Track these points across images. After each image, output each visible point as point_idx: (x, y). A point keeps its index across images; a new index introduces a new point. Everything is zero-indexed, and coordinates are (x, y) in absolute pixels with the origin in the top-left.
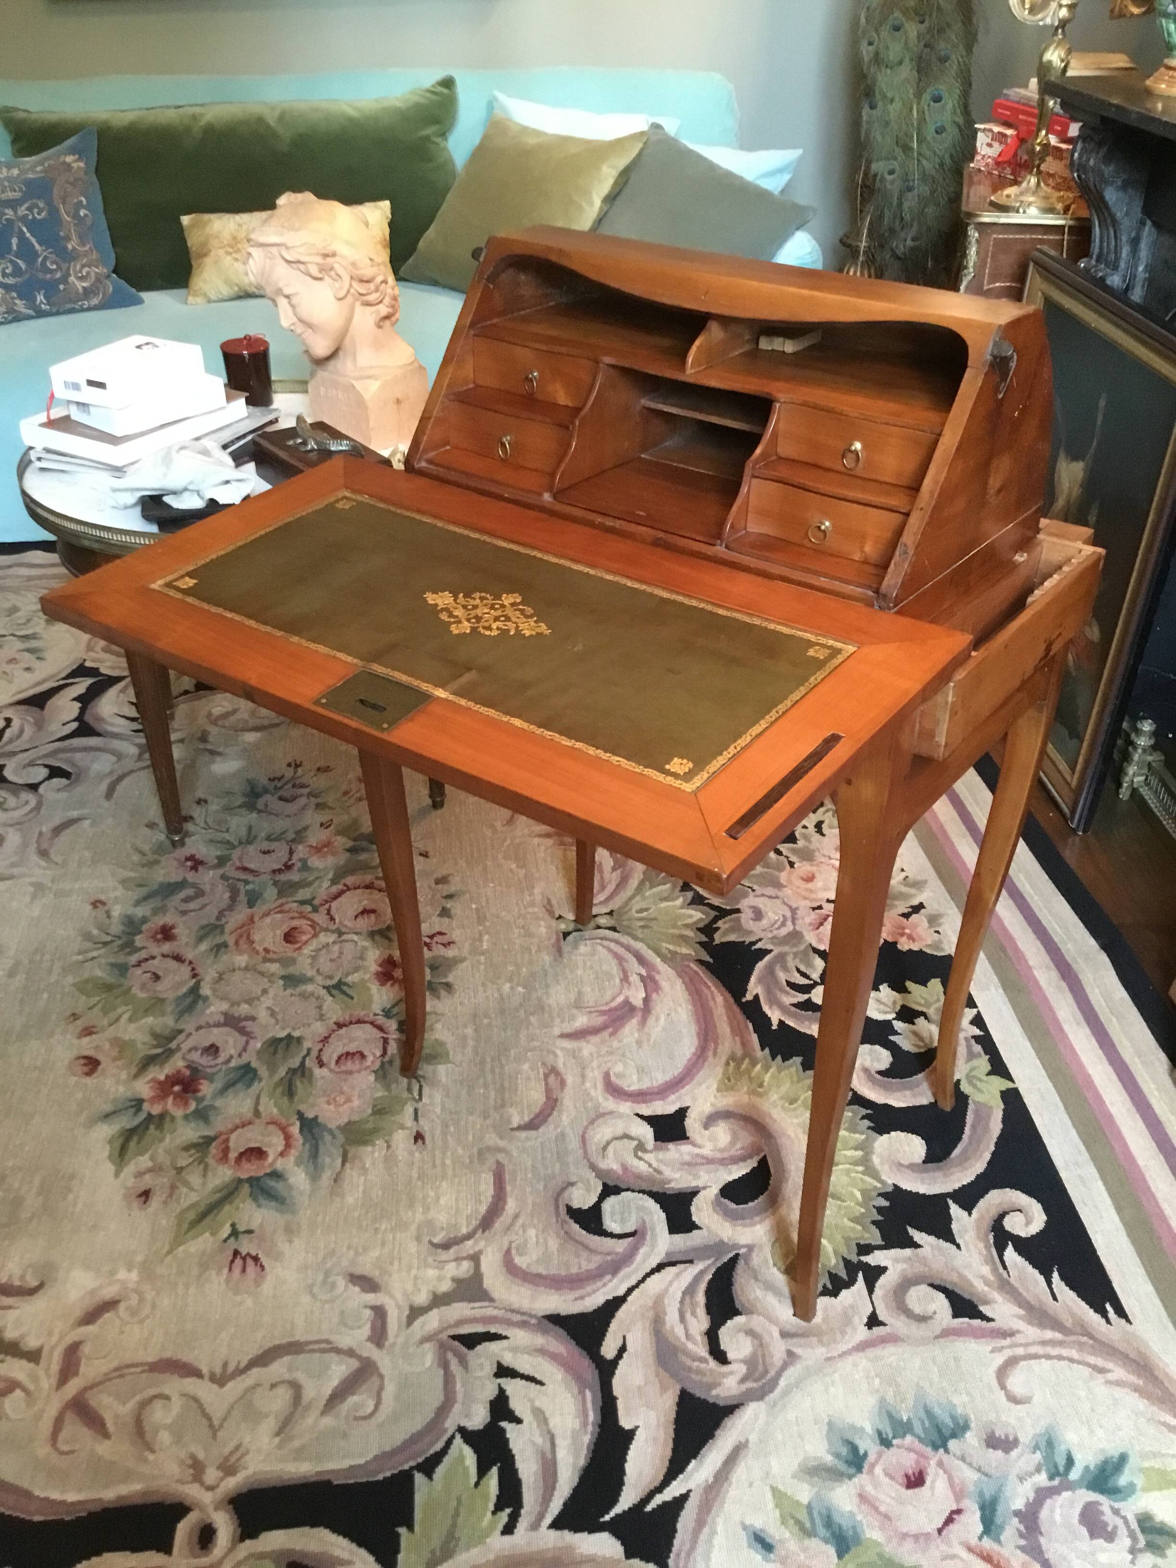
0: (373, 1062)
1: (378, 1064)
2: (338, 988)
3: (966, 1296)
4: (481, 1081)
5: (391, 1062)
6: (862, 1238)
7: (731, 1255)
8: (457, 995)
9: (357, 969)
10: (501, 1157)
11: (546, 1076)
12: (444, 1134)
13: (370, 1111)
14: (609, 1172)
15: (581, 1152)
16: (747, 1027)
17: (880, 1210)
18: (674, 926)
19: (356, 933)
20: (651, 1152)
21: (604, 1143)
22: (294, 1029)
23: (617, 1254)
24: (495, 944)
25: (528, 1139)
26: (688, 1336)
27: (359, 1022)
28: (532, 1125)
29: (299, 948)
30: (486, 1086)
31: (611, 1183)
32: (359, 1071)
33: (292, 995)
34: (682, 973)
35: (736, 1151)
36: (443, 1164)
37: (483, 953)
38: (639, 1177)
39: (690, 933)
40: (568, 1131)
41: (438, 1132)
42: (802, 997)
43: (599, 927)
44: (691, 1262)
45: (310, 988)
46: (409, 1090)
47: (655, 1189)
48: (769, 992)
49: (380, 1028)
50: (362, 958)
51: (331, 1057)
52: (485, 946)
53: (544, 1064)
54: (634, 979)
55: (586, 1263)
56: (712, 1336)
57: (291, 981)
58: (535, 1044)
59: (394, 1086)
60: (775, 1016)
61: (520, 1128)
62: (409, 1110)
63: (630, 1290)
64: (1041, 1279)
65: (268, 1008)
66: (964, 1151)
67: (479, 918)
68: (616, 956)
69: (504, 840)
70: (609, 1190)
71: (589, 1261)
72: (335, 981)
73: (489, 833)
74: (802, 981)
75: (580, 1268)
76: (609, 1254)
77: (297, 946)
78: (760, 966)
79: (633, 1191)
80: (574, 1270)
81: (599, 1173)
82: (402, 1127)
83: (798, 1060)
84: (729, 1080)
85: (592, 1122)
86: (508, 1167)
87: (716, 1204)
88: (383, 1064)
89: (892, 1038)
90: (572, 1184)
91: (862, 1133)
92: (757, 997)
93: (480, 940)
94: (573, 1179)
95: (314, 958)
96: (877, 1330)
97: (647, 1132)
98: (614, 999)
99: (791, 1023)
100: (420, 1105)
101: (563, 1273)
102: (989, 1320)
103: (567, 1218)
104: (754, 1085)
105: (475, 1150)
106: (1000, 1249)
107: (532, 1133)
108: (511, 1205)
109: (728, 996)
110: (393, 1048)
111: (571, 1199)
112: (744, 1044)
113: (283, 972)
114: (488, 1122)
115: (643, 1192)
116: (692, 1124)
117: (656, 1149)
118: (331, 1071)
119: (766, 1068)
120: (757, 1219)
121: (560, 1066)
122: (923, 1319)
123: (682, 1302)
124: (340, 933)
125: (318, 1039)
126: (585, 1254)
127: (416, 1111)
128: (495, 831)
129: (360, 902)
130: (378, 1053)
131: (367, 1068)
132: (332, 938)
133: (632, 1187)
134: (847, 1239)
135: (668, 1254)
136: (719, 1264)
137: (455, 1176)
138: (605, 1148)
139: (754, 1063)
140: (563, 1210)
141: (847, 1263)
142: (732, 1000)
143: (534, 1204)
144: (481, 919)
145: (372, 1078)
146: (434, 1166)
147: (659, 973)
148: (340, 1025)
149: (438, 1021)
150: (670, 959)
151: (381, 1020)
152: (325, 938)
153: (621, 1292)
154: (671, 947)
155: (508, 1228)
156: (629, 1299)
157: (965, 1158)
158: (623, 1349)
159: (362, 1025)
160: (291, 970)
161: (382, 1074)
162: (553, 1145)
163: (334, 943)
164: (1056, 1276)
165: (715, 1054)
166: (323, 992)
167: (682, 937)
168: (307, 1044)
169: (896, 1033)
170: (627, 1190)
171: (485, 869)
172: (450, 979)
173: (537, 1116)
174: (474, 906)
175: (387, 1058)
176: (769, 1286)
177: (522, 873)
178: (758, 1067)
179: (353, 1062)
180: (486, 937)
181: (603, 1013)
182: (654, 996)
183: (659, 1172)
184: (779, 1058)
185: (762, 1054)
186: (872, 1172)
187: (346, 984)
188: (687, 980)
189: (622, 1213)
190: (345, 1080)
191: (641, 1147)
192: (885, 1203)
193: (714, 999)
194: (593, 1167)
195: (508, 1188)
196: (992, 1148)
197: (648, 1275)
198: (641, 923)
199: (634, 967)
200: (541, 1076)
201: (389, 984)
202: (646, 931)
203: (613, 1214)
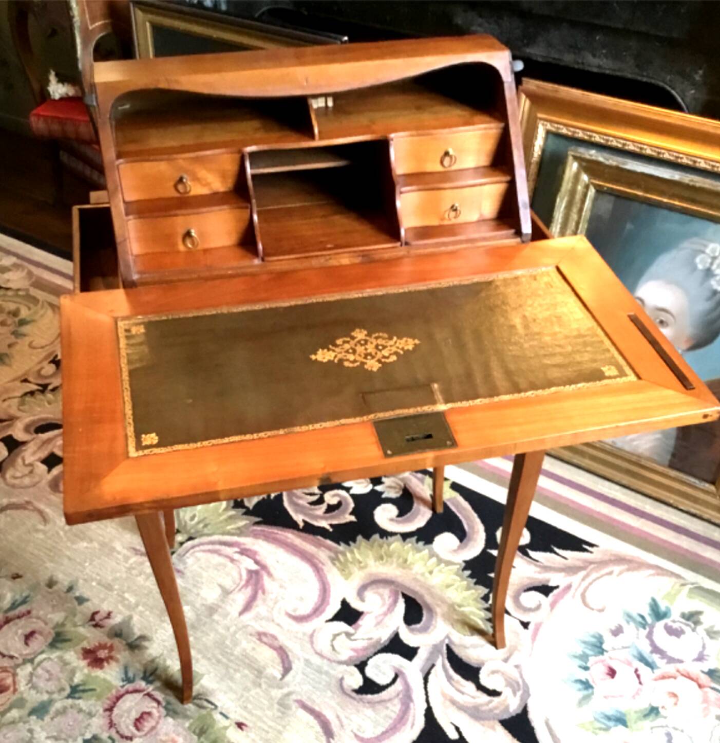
0: (159, 712)
1: (163, 712)
2: (75, 691)
3: (540, 585)
4: (232, 671)
5: (168, 703)
6: (479, 594)
7: (445, 648)
8: (155, 638)
9: (73, 672)
10: (294, 697)
11: (260, 640)
12: (250, 712)
13: (196, 737)
14: (350, 658)
15: (325, 661)
16: (318, 539)
17: (471, 576)
18: (220, 515)
19: (42, 652)
20: (356, 633)
21: (331, 648)
22: (83, 735)
23: (401, 691)
24: (136, 595)
25: (294, 677)
26: (473, 697)
27: (118, 698)
28: (287, 669)
29: (15, 690)
30: (236, 671)
31: (358, 663)
32: (158, 723)
33: (52, 719)
34: (256, 536)
35: (389, 601)
36: (270, 727)
37: (137, 605)
38: (365, 649)
39: (232, 512)
40: (307, 657)
41: (245, 714)
42: (324, 507)
43: (181, 544)
44: (433, 666)
45: (58, 705)
46: (201, 707)
47: (379, 647)
48: (306, 514)
49: (136, 691)
50: (65, 664)
51: (129, 730)
52: (133, 600)
53: (251, 635)
54: (237, 556)
55: (395, 708)
56: (481, 688)
57: (40, 711)
58: (232, 629)
59: (189, 713)
60: (324, 524)
61: (284, 676)
62: (217, 716)
63: (427, 701)
64: (553, 555)
65: (48, 738)
66: (468, 524)
67: (106, 588)
68: (210, 551)
69: (58, 533)
70: (361, 666)
71: (395, 705)
72: (68, 690)
73: (41, 536)
74: (315, 498)
75: (395, 712)
76: (398, 695)
77: (12, 689)
78: (286, 504)
79: (371, 657)
80: (394, 716)
81: (346, 663)
82: (226, 728)
83: (360, 538)
84: (343, 570)
85: (312, 643)
86: (304, 699)
87: (412, 631)
88: (166, 708)
89: (384, 496)
90: (342, 679)
91: (424, 549)
92: (304, 521)
93: (124, 599)
94: (340, 676)
95: (34, 687)
96: (531, 627)
97: (341, 626)
98: (241, 576)
99: (335, 522)
100: (219, 709)
101: (391, 721)
102: (557, 587)
103: (360, 696)
104: (357, 565)
105: (276, 706)
106: (527, 555)
107: (292, 673)
108: (330, 715)
109: (291, 530)
110: (159, 696)
111: (350, 686)
112: (329, 548)
113: (25, 711)
114: (264, 686)
115: (375, 654)
116: (355, 604)
117: (356, 629)
118: (140, 737)
119: (352, 552)
120: (434, 622)
121: (261, 630)
122: (538, 607)
123: (453, 686)
124: (31, 661)
125: (106, 727)
126: (389, 705)
127: (222, 714)
128: (44, 533)
129: (16, 633)
130: (155, 704)
131: (160, 717)
132: (29, 668)
133: (368, 656)
134: (475, 600)
135: (422, 671)
136: (445, 656)
137: (284, 727)
138: (334, 649)
139: (344, 554)
140: (354, 695)
141: (488, 610)
142: (296, 532)
143: (338, 704)
144: (109, 587)
145: (170, 720)
146: (267, 732)
147: (244, 544)
148: (110, 709)
149: (165, 660)
150: (241, 532)
151: (130, 687)
152: (24, 672)
153: (425, 706)
154: (233, 526)
155: (342, 726)
156: (432, 705)
157: (472, 527)
158: (457, 729)
159: (124, 698)
160: (29, 706)
161: (171, 712)
162: (309, 670)
163: (34, 669)
164: (556, 549)
165: (323, 564)
166: (70, 701)
167: (231, 517)
168: (104, 736)
169: (381, 493)
170: (368, 659)
171: (70, 559)
172: (137, 632)
173: (283, 662)
174: (94, 584)
175: (164, 704)
176: (474, 646)
177: (96, 545)
178: (349, 555)
179: (148, 722)
180: (127, 595)
181: (246, 585)
182: (258, 558)
183: (371, 639)
184: (351, 543)
185: (342, 547)
186: (448, 563)
187: (78, 686)
188: (262, 537)
189: (380, 671)
190: (157, 734)
191: (348, 635)
192: (468, 573)
193: (287, 537)
194: (341, 663)
195: (317, 708)
196: (475, 515)
197: (426, 688)
198: (201, 525)
199: (229, 551)
200: (258, 642)
201: (105, 664)
202: (209, 527)
203: (377, 675)
